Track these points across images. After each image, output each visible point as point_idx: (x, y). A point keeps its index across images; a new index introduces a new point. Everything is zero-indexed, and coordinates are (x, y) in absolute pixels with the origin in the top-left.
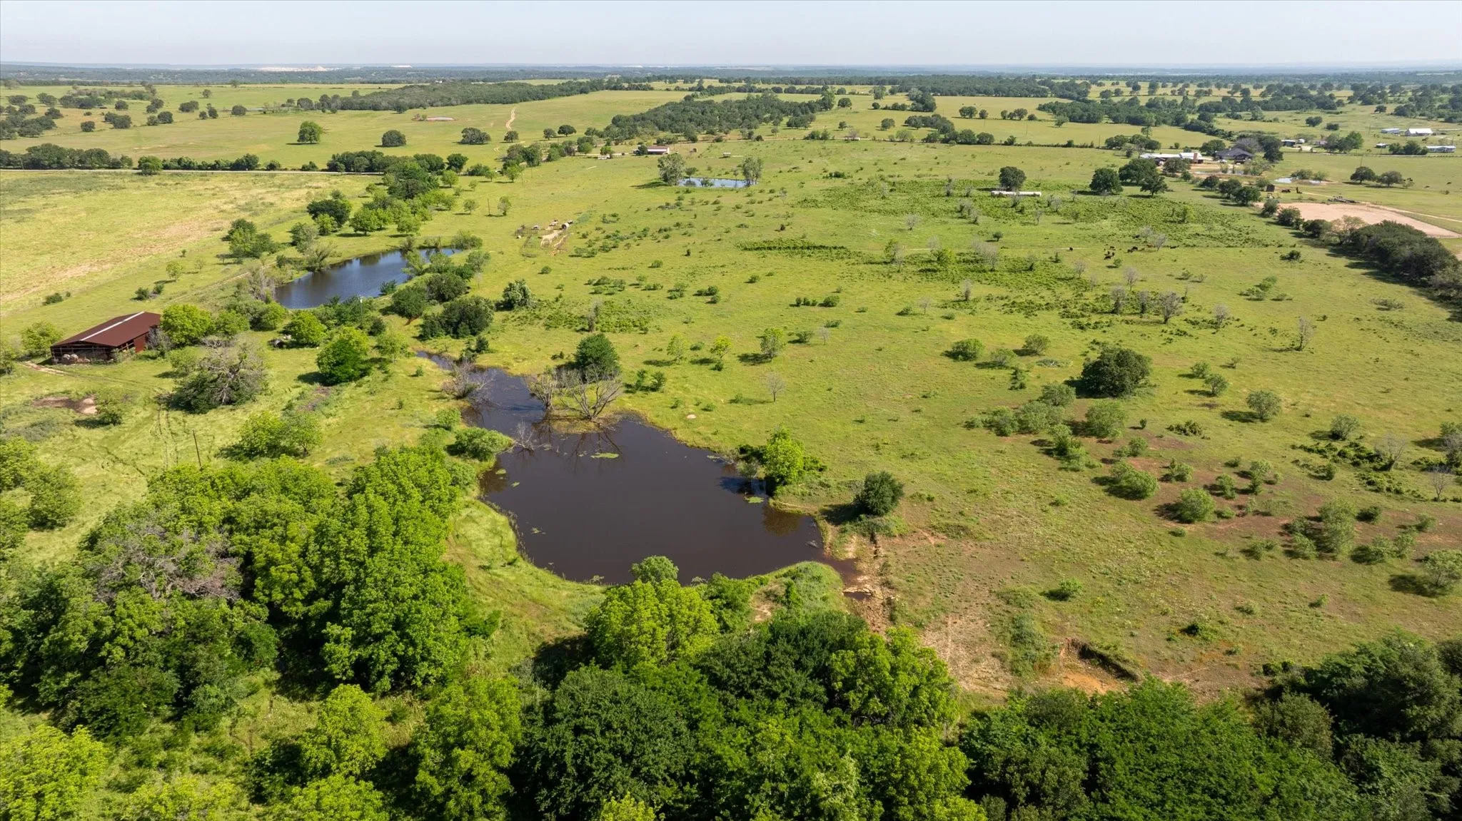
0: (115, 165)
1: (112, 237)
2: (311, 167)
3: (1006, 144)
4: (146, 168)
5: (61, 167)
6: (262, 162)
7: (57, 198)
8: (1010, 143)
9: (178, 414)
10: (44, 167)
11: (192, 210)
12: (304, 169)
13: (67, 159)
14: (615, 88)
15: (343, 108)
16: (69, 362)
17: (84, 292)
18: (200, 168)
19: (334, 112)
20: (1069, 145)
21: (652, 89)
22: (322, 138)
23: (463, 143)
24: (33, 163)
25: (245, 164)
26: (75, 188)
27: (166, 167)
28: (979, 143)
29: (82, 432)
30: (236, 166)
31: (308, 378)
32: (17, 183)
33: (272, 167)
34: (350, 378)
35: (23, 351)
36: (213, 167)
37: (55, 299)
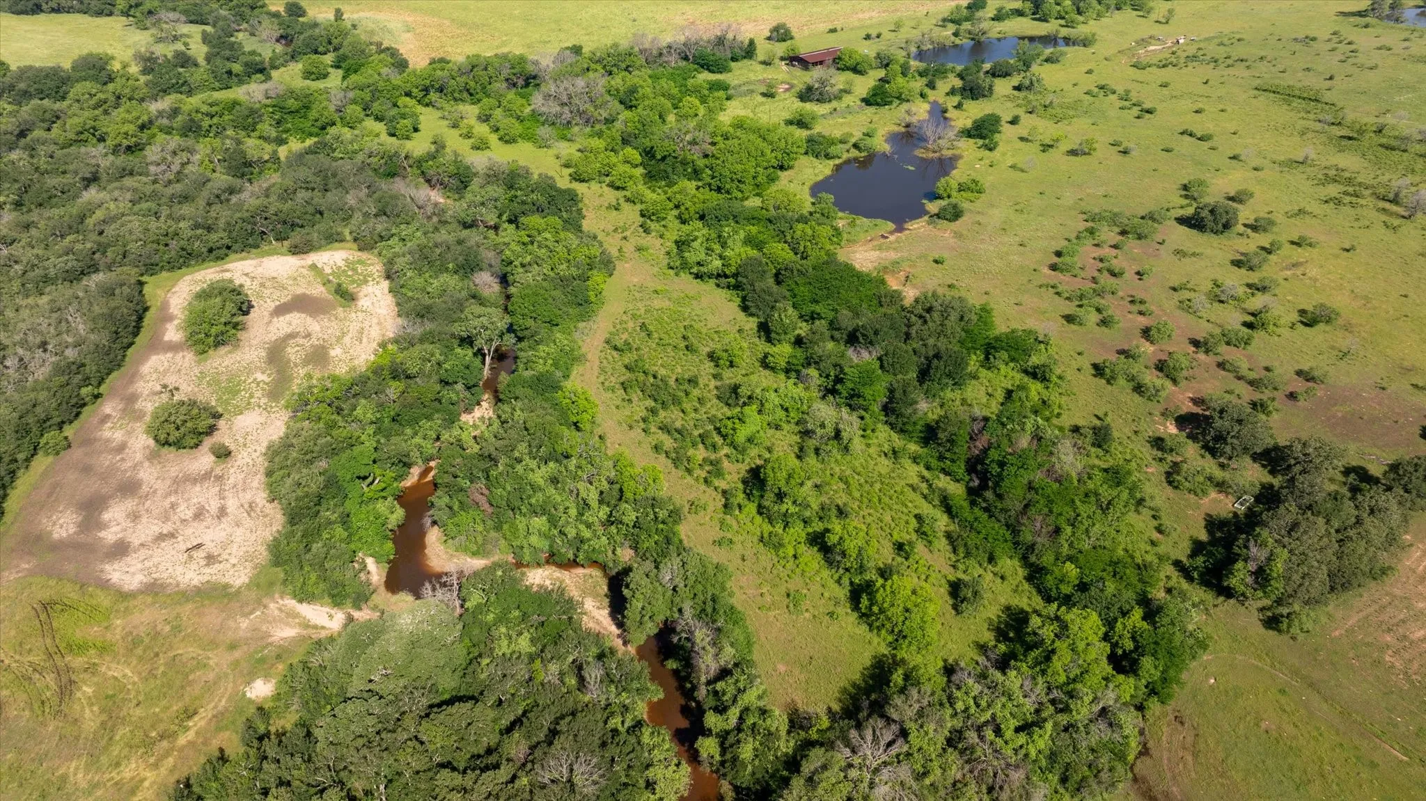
16: (792, 66)
17: (852, 29)
29: (759, 98)
31: (862, 99)
34: (878, 104)
35: (785, 54)
37: (833, 31)
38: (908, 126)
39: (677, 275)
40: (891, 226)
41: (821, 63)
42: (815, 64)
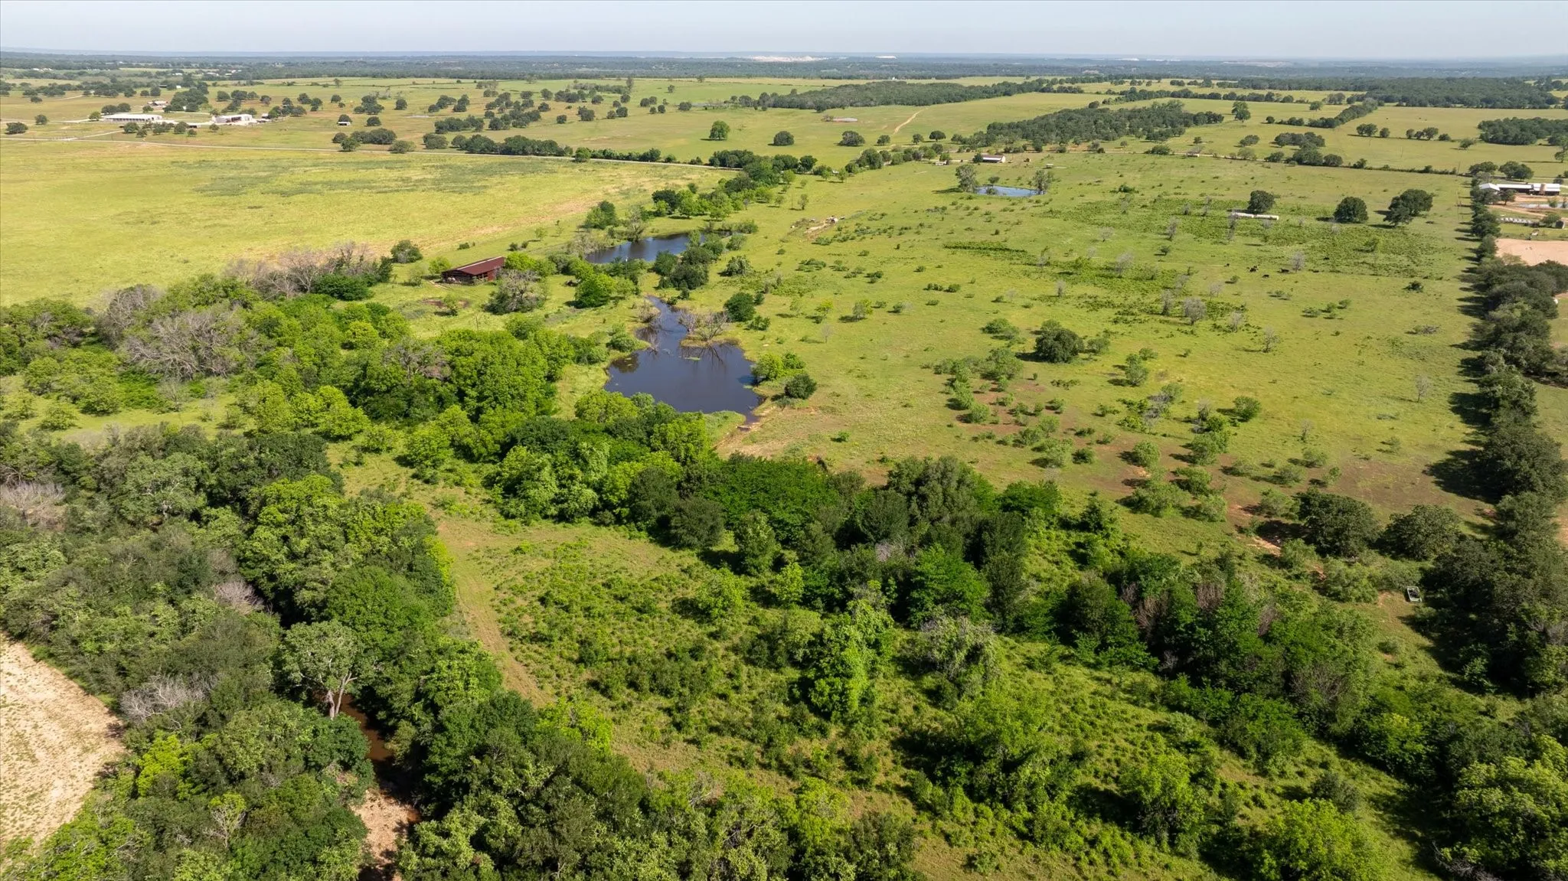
0: (560, 153)
1: (522, 209)
2: (697, 162)
3: (1355, 167)
4: (580, 157)
5: (525, 153)
6: (663, 155)
7: (508, 178)
8: (1360, 166)
9: (488, 314)
10: (514, 153)
11: (590, 191)
12: (692, 163)
13: (529, 149)
14: (1043, 91)
15: (774, 106)
16: (451, 282)
17: (484, 244)
18: (618, 158)
19: (764, 109)
20: (1427, 170)
21: (1081, 92)
22: (729, 135)
23: (841, 144)
24: (507, 150)
25: (650, 157)
26: (524, 171)
27: (594, 157)
28: (1325, 165)
29: (437, 317)
30: (644, 158)
31: (569, 304)
32: (491, 166)
33: (669, 160)
34: (592, 305)
35: (428, 273)
36: (628, 158)
37: (464, 247)
38: (648, 321)
39: (526, 523)
40: (740, 418)
41: (485, 274)
42: (479, 276)
